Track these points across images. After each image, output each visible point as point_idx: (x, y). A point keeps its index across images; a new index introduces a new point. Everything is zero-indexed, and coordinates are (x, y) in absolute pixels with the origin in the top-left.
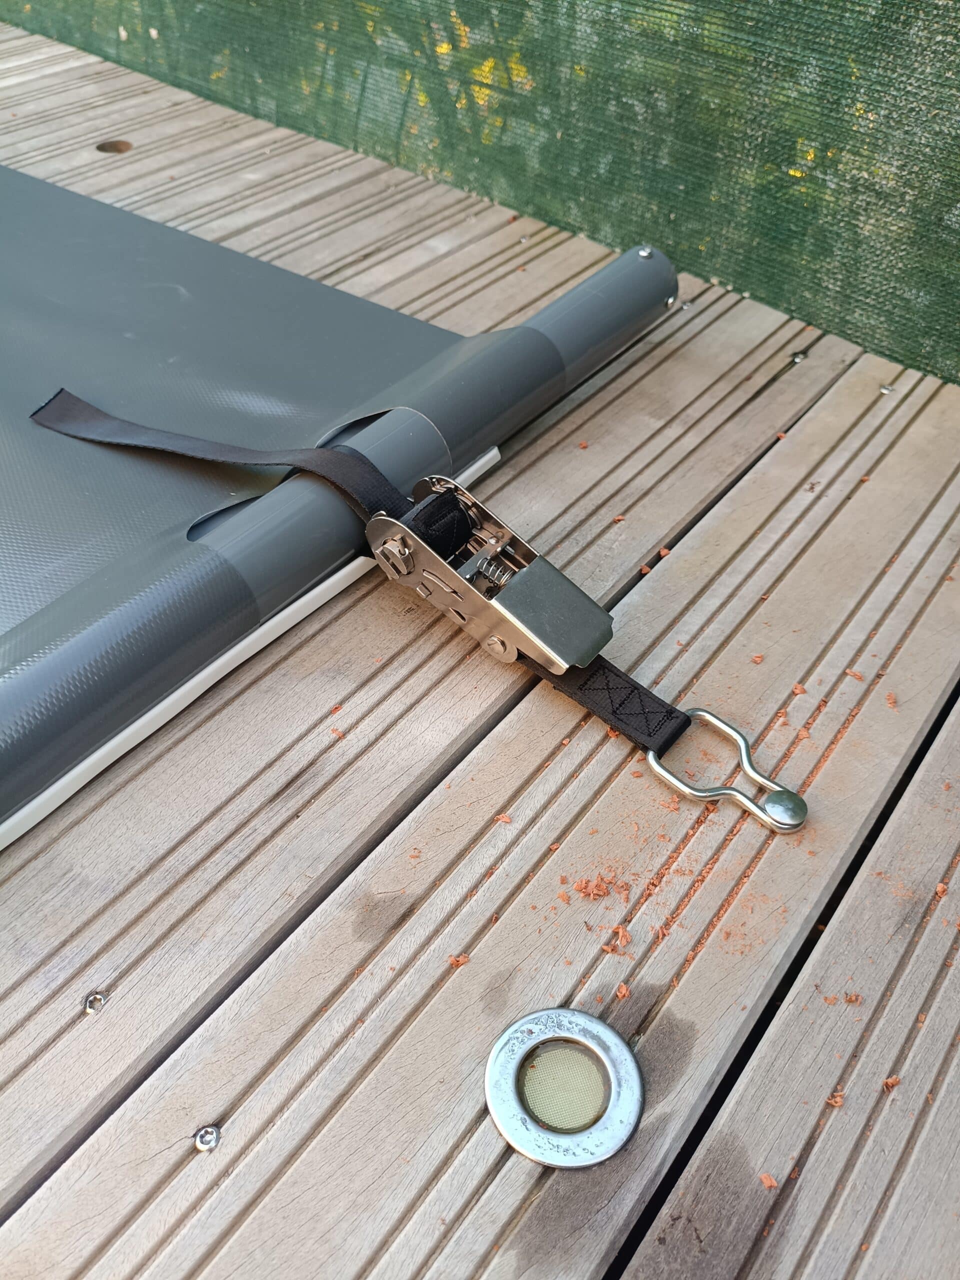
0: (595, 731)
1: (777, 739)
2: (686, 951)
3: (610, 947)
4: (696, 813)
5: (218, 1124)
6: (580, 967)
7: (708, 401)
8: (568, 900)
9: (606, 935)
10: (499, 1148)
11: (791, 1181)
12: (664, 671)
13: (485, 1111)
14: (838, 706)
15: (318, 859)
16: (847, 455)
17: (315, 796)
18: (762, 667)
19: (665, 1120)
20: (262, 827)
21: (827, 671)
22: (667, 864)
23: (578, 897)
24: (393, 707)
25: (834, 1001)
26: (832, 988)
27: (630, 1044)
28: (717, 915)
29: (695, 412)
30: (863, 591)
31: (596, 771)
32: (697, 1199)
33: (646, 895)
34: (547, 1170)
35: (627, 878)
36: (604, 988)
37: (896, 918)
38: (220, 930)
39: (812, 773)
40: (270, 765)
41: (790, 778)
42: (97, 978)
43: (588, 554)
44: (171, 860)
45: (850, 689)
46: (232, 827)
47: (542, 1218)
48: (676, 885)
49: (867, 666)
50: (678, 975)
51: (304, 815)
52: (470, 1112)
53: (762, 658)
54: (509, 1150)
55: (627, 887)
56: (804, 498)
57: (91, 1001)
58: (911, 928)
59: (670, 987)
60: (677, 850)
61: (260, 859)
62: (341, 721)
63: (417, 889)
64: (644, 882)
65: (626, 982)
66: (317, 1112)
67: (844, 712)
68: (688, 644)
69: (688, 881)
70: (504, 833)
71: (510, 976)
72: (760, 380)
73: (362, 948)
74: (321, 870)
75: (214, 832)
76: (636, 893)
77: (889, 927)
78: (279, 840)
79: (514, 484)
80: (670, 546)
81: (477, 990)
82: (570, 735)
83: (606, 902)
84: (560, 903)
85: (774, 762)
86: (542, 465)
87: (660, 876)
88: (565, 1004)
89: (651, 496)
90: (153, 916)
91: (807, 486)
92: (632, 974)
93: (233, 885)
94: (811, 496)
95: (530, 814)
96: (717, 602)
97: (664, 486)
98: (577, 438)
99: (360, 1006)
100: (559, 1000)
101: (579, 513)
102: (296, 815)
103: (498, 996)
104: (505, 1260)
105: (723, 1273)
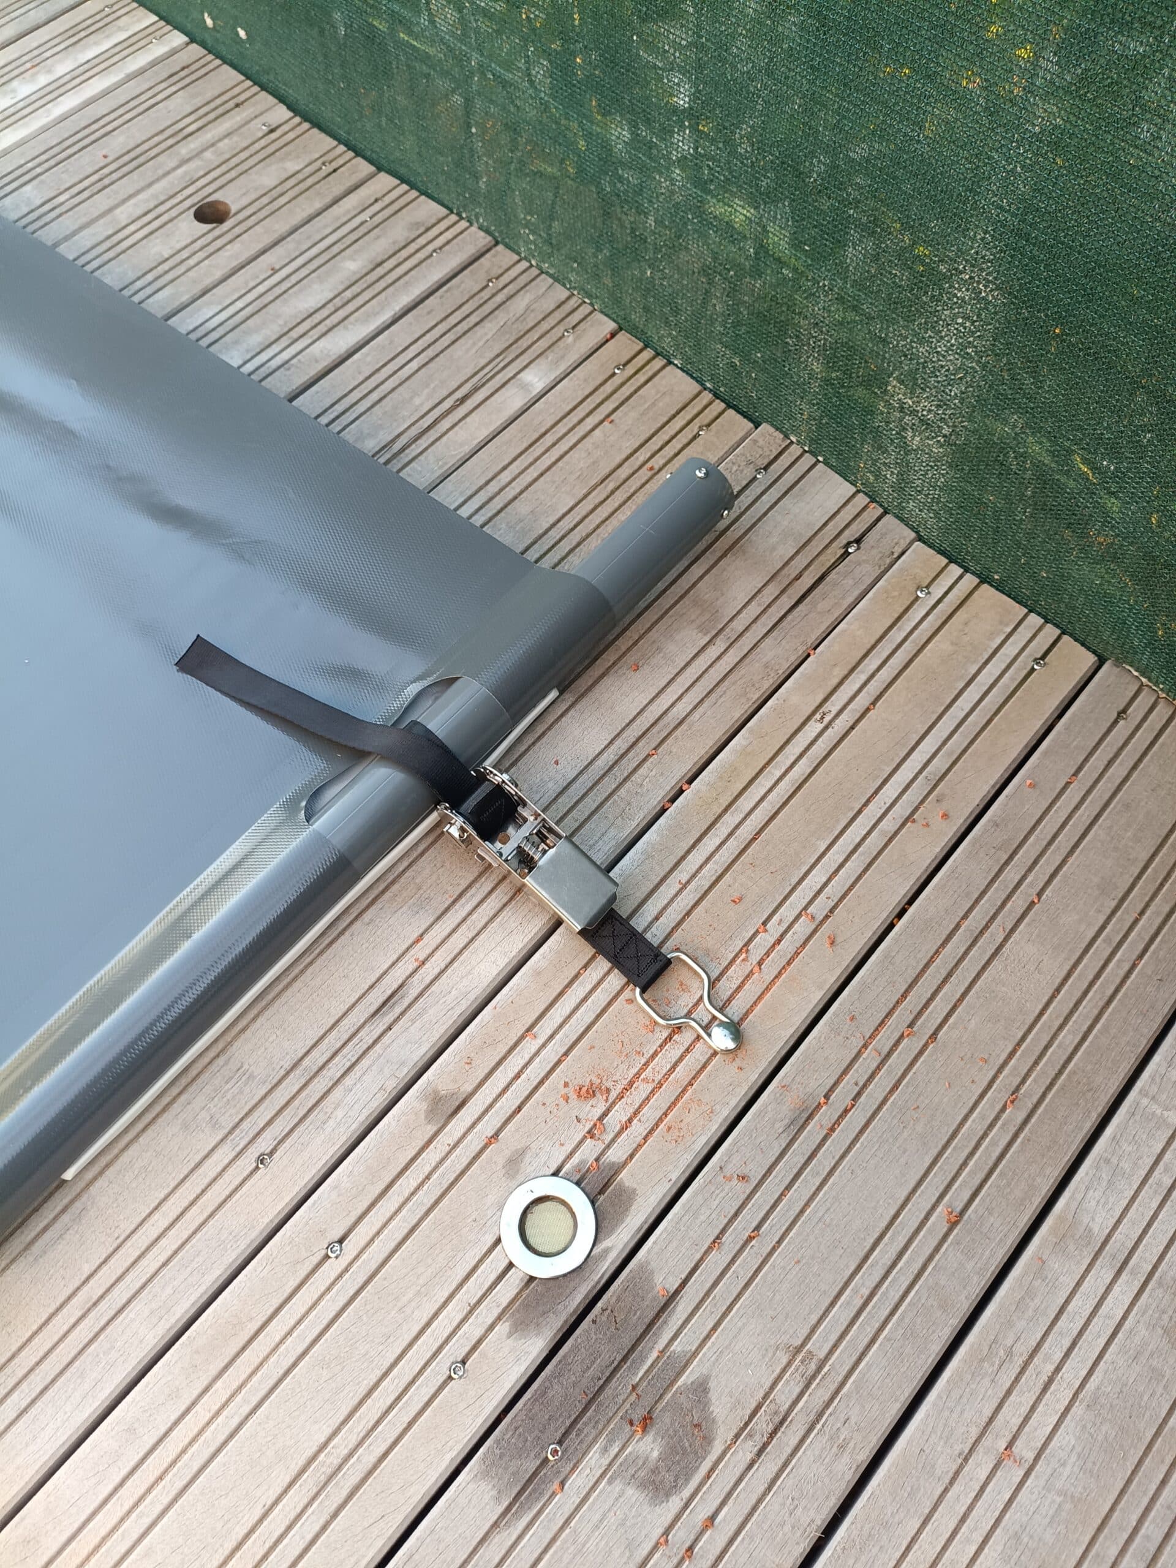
0: (603, 965)
1: (736, 974)
2: (639, 1139)
3: (591, 1134)
4: (665, 1034)
5: (341, 1241)
6: (569, 1148)
7: (754, 610)
8: (567, 1099)
9: (588, 1126)
10: (505, 1263)
11: (677, 1292)
12: (665, 908)
13: (499, 1241)
14: (788, 945)
15: (403, 1063)
16: (863, 678)
17: (403, 1013)
18: (740, 907)
19: (607, 1251)
20: (367, 1036)
21: (788, 912)
22: (638, 1075)
23: (573, 1096)
24: (459, 940)
25: (730, 1179)
26: (728, 1171)
27: (593, 1203)
28: (666, 1114)
29: (739, 625)
30: (836, 833)
31: (600, 998)
32: (618, 1300)
33: (620, 1097)
34: (532, 1279)
35: (609, 1084)
36: (582, 1162)
37: (787, 1121)
38: (339, 1113)
39: (755, 1003)
40: (372, 987)
41: (736, 1009)
42: (264, 1144)
43: (622, 792)
44: (306, 1062)
45: (803, 927)
46: (346, 1037)
47: (526, 1306)
48: (642, 1089)
49: (819, 908)
50: (632, 1156)
51: (395, 1029)
52: (490, 1240)
53: (740, 899)
54: (511, 1265)
55: (608, 1090)
56: (814, 728)
57: (261, 1160)
58: (794, 1129)
59: (625, 1164)
60: (646, 1064)
61: (365, 1062)
62: (420, 951)
63: (469, 1088)
64: (619, 1088)
65: (597, 1160)
66: (399, 1236)
67: (792, 950)
68: (688, 882)
69: (650, 1087)
70: (529, 1046)
71: (523, 1152)
72: (807, 581)
73: (431, 1129)
74: (405, 1073)
75: (334, 1040)
76: (613, 1095)
77: (780, 1127)
78: (378, 1048)
79: (572, 712)
80: (690, 782)
81: (501, 1161)
82: (586, 967)
83: (593, 1101)
84: (562, 1102)
85: (729, 993)
86: (597, 690)
87: (631, 1084)
88: (555, 1174)
89: (684, 727)
90: (296, 1102)
91: (818, 716)
92: (602, 1153)
93: (348, 1081)
94: (820, 727)
95: (549, 1032)
96: (718, 842)
97: (697, 715)
98: (631, 658)
99: (427, 1169)
100: (552, 1171)
101: (621, 745)
102: (389, 1028)
103: (514, 1166)
104: (503, 1328)
105: (627, 1342)
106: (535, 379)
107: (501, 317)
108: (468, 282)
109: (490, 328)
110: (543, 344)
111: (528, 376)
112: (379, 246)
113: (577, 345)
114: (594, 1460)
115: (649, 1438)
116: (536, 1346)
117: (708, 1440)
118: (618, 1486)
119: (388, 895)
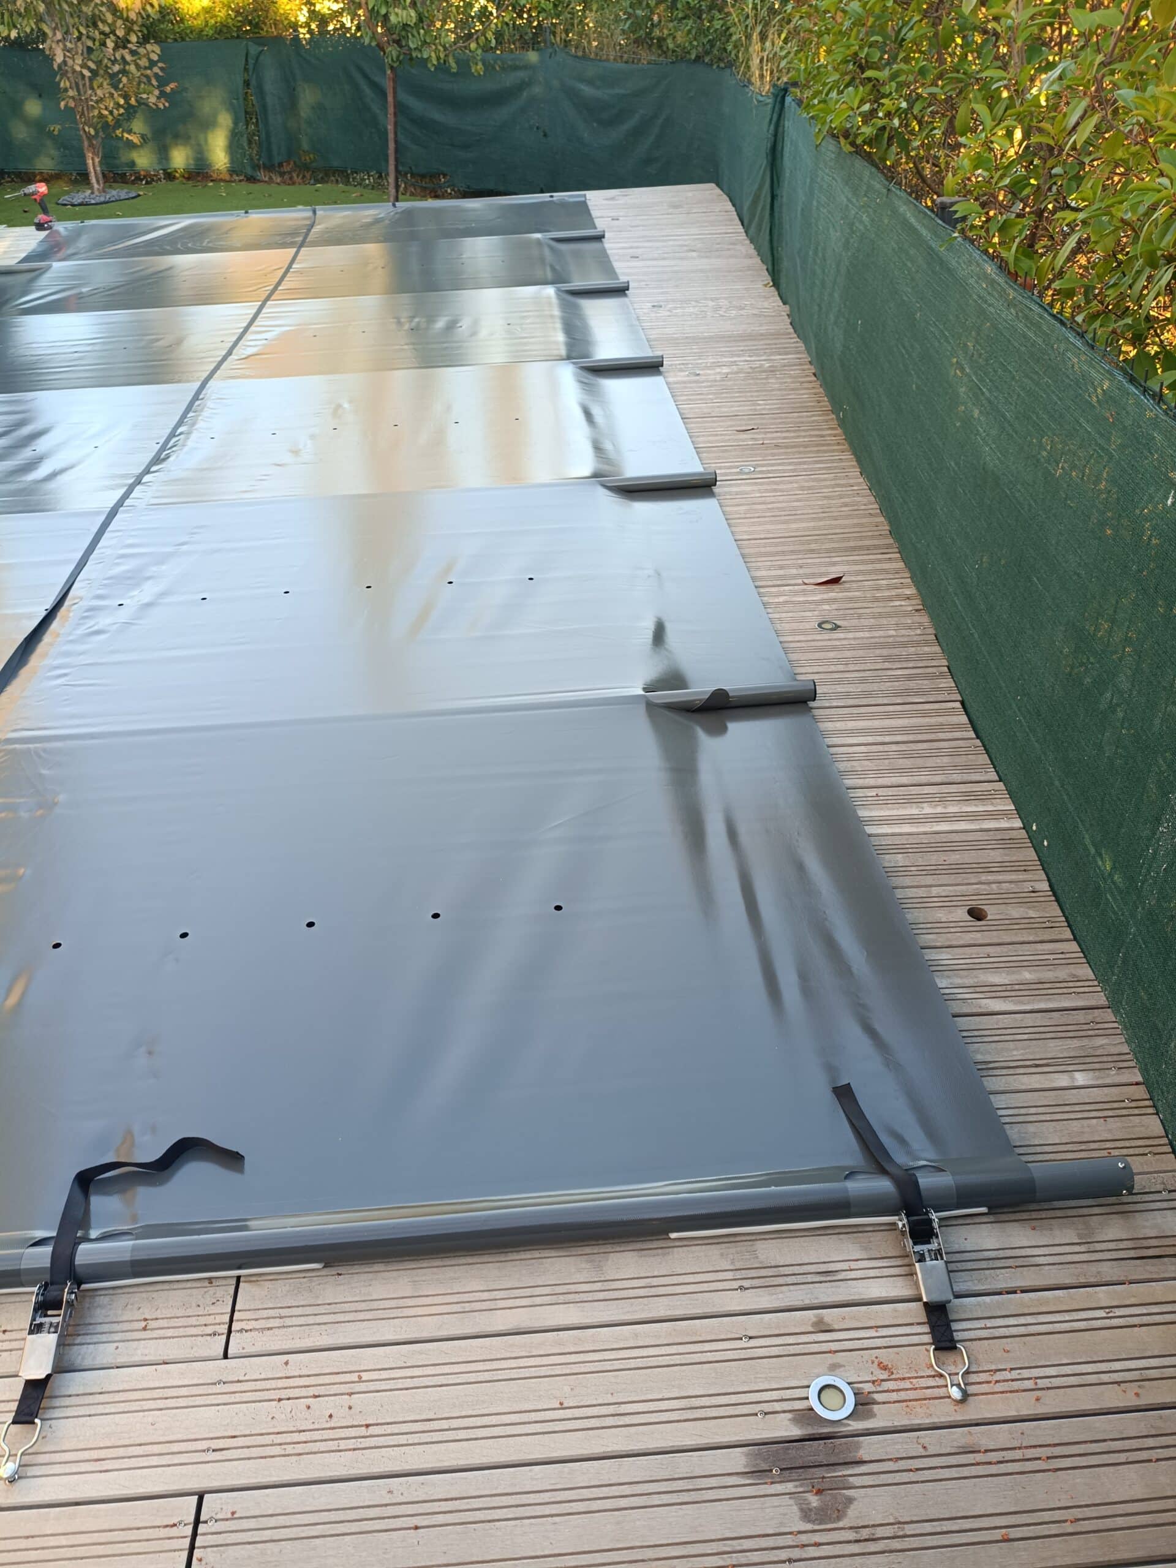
0: (926, 1329)
1: (983, 1377)
2: (892, 1400)
3: (873, 1382)
4: (933, 1373)
5: (751, 1338)
6: (860, 1379)
7: (1112, 1246)
8: (873, 1362)
9: (875, 1378)
10: (806, 1395)
11: (865, 1462)
12: (970, 1329)
13: (808, 1387)
14: (1016, 1385)
15: (817, 1298)
16: (1145, 1311)
17: (830, 1281)
18: (1005, 1355)
19: (849, 1425)
20: (810, 1278)
21: (1026, 1373)
22: (909, 1378)
23: (876, 1363)
24: (872, 1273)
25: (919, 1444)
26: (921, 1441)
27: (856, 1405)
28: (910, 1401)
29: (1098, 1247)
30: (1076, 1361)
31: (915, 1339)
32: (840, 1444)
33: (895, 1380)
34: (812, 1409)
35: (895, 1372)
36: (863, 1389)
37: (960, 1445)
38: (781, 1296)
39: (983, 1394)
40: (824, 1263)
41: (971, 1389)
42: (746, 1284)
43: (987, 1272)
44: (781, 1269)
45: (1029, 1384)
46: (802, 1272)
47: (803, 1416)
48: (907, 1384)
49: (1042, 1383)
50: (884, 1403)
51: (823, 1284)
52: (806, 1383)
53: (1008, 1351)
54: (807, 1398)
55: (892, 1373)
56: (1101, 1313)
57: (741, 1288)
58: (961, 1450)
59: (879, 1403)
60: (916, 1378)
61: (802, 1286)
62: (853, 1265)
63: (836, 1327)
64: (898, 1376)
65: (869, 1393)
66: (773, 1354)
67: (1016, 1388)
68: (989, 1328)
69: (912, 1386)
70: (872, 1333)
71: (841, 1366)
72: (1150, 1253)
73: (811, 1329)
74: (815, 1302)
75: (797, 1270)
76: (893, 1377)
77: (955, 1444)
78: (811, 1285)
79: (989, 1225)
80: (1023, 1292)
81: (830, 1362)
82: (919, 1324)
83: (883, 1372)
84: (870, 1362)
85: (973, 1381)
86: (1007, 1224)
87: (904, 1379)
88: (849, 1384)
89: (1038, 1268)
90: (768, 1279)
91: (1107, 1310)
92: (873, 1392)
93: (792, 1287)
94: (1105, 1315)
95: (884, 1334)
96: (1016, 1323)
97: (1047, 1268)
98: (1034, 1223)
99: (800, 1341)
100: (849, 1381)
101: (1001, 1254)
102: (821, 1282)
103: (833, 1368)
104: (789, 1416)
105: (833, 1460)
106: (1081, 1079)
107: (1085, 1042)
108: (1080, 1017)
109: (1076, 1043)
110: (1097, 1066)
111: (1078, 1075)
112: (1049, 975)
113: (1113, 1077)
114: (790, 1487)
115: (816, 1498)
116: (796, 1432)
117: (839, 1519)
118: (792, 1502)
119: (855, 1235)
